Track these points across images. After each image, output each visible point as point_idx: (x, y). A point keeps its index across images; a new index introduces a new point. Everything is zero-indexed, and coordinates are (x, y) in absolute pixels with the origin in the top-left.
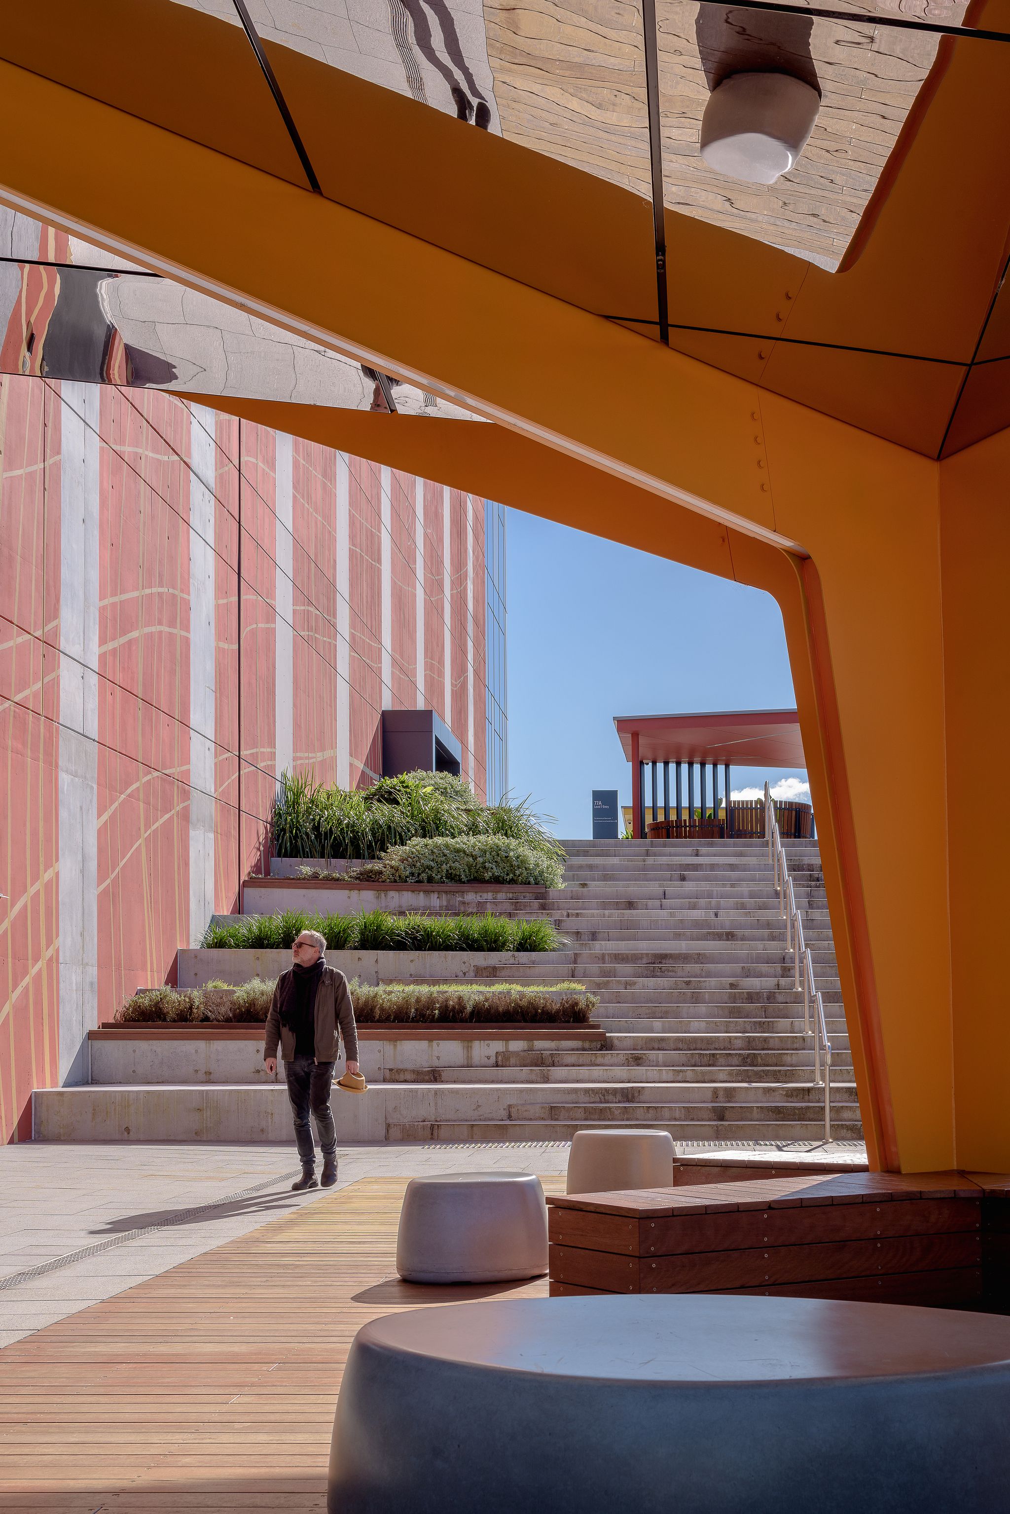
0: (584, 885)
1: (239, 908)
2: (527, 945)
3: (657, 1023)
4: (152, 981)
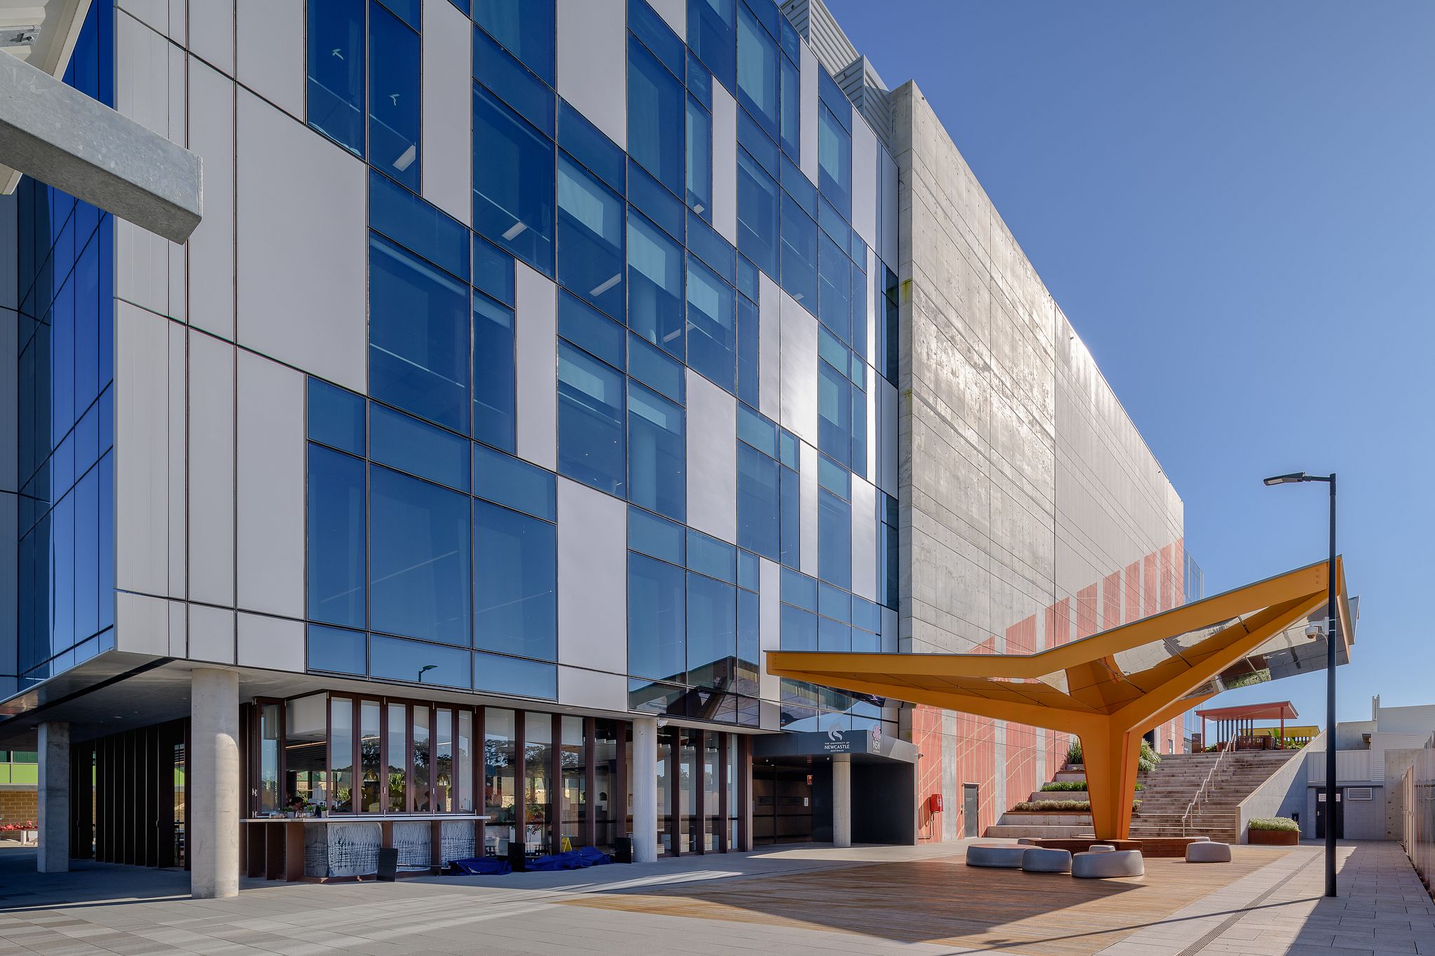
0: (1163, 770)
1: (1055, 780)
4: (1023, 800)
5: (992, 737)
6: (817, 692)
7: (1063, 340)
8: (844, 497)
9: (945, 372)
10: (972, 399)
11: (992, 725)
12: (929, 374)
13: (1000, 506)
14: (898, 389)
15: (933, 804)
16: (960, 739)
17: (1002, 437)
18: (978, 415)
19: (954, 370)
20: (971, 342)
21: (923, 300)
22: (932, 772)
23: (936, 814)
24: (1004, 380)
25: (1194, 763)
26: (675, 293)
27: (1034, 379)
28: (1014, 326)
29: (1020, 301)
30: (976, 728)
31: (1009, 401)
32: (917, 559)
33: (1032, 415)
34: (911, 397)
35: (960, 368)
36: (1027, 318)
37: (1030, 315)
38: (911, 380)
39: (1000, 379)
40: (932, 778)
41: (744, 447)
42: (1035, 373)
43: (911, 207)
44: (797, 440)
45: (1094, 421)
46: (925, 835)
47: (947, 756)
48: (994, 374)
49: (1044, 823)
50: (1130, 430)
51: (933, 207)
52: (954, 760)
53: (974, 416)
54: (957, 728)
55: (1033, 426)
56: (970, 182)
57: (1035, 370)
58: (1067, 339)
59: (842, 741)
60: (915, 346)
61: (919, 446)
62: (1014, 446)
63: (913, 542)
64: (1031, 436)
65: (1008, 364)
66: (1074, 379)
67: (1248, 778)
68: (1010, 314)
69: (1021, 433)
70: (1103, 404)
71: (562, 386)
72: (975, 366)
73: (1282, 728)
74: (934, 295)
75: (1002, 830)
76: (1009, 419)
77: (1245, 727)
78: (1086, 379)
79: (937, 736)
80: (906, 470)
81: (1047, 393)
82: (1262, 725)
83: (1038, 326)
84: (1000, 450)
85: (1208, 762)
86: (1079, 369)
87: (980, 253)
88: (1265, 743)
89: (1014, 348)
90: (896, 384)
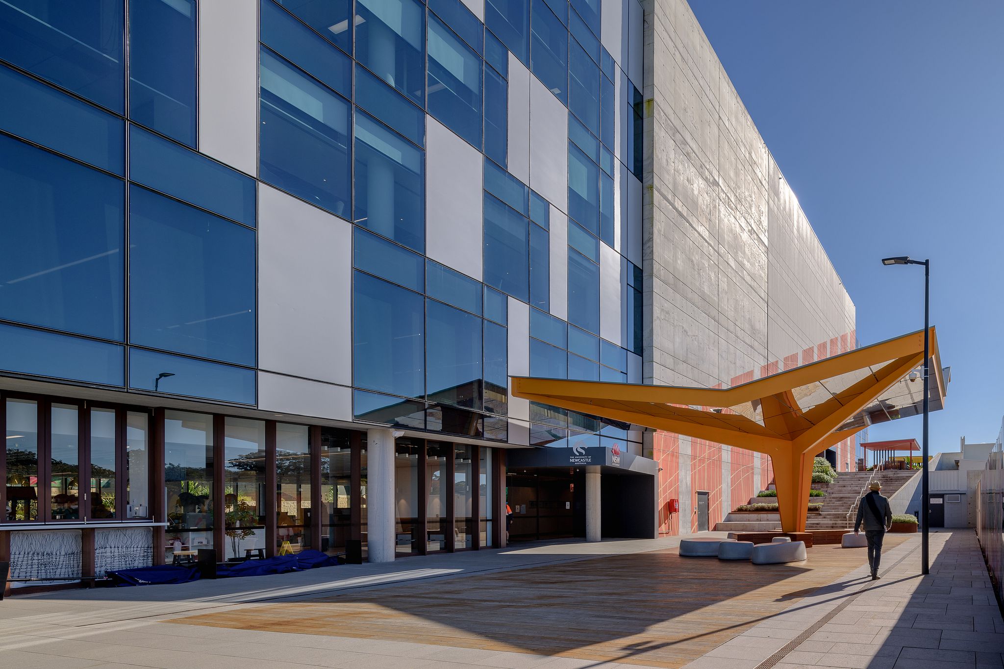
0: (838, 482)
1: (767, 489)
2: (817, 496)
3: (833, 511)
4: (744, 504)
5: (720, 458)
6: (566, 415)
7: (774, 177)
8: (593, 258)
9: (682, 179)
10: (704, 204)
11: (720, 449)
12: (667, 177)
13: (726, 288)
14: (642, 182)
15: (671, 507)
16: (694, 457)
17: (728, 237)
18: (709, 217)
19: (689, 178)
20: (703, 161)
21: (663, 118)
22: (671, 482)
23: (674, 514)
24: (729, 196)
25: (858, 478)
26: (415, 42)
27: (752, 201)
28: (737, 158)
29: (742, 142)
30: (707, 450)
31: (733, 212)
32: (658, 317)
33: (751, 226)
34: (652, 191)
35: (694, 178)
36: (747, 155)
37: (750, 154)
38: (653, 177)
39: (726, 194)
40: (670, 487)
41: (491, 198)
42: (753, 196)
43: (653, 43)
44: (547, 204)
45: (796, 240)
46: (664, 531)
47: (683, 471)
48: (722, 189)
49: (757, 520)
50: (821, 253)
51: (672, 50)
52: (689, 473)
53: (706, 217)
54: (692, 449)
55: (751, 234)
56: (703, 41)
57: (753, 194)
58: (777, 178)
59: (584, 456)
60: (656, 151)
61: (659, 231)
62: (736, 246)
63: (654, 303)
64: (751, 241)
65: (733, 185)
66: (782, 208)
67: (890, 488)
68: (735, 149)
69: (743, 238)
70: (802, 230)
71: (264, 93)
72: (706, 180)
73: (911, 457)
74: (672, 117)
75: (726, 525)
76: (733, 225)
77: (890, 456)
78: (790, 209)
79: (675, 455)
80: (649, 247)
81: (762, 213)
82: (901, 454)
83: (755, 163)
84: (726, 247)
85: (866, 478)
86: (785, 202)
87: (711, 97)
88: (901, 465)
89: (737, 174)
90: (641, 180)
